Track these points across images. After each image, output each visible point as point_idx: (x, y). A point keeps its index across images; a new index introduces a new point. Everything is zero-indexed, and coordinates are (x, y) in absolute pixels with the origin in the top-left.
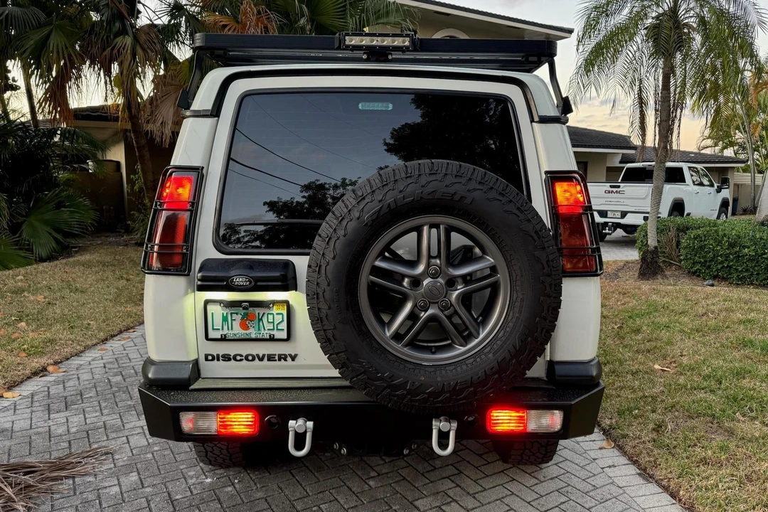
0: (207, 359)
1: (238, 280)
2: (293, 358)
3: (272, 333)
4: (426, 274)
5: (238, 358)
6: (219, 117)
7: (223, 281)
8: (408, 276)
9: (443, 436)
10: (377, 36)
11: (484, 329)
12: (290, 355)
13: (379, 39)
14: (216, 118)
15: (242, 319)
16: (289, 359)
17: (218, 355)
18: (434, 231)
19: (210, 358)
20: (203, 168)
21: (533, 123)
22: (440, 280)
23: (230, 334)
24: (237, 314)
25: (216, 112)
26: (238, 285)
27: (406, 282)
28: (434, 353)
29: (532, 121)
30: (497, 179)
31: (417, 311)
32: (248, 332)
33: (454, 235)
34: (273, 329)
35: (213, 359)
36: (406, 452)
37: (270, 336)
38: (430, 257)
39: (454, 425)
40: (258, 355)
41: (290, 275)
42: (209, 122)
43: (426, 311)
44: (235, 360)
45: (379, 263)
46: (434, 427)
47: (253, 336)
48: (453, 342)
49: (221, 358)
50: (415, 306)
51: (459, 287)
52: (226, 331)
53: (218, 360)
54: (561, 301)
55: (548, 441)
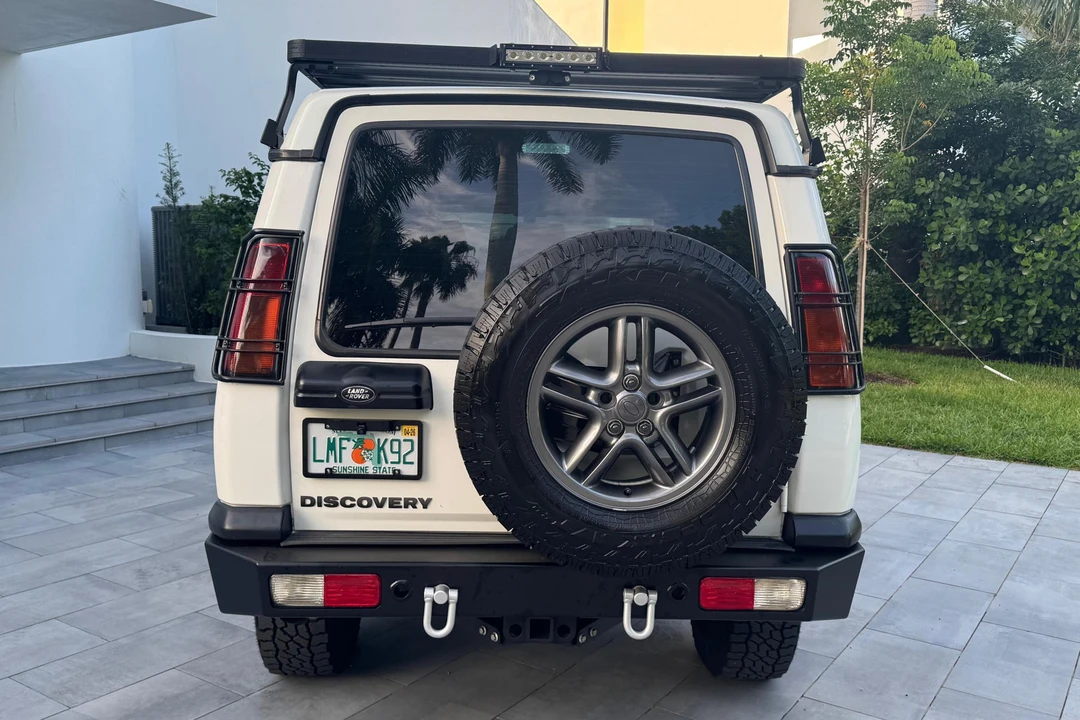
0: (303, 504)
1: (353, 391)
2: (426, 504)
3: (397, 467)
4: (620, 384)
5: (348, 503)
6: (324, 160)
7: (333, 392)
8: (596, 388)
9: (639, 613)
10: (552, 50)
11: (697, 464)
12: (421, 500)
13: (554, 54)
14: (321, 163)
15: (355, 447)
16: (419, 505)
17: (320, 498)
18: (632, 326)
19: (308, 502)
20: (303, 233)
21: (769, 176)
22: (638, 393)
23: (338, 467)
24: (348, 440)
25: (320, 154)
26: (353, 399)
27: (592, 396)
28: (628, 495)
29: (768, 172)
30: (721, 257)
31: (606, 436)
32: (362, 465)
33: (659, 331)
34: (399, 463)
35: (312, 505)
36: (582, 639)
37: (394, 471)
38: (626, 362)
39: (654, 597)
40: (376, 499)
41: (424, 386)
42: (311, 167)
43: (619, 436)
44: (344, 505)
45: (555, 369)
46: (625, 600)
47: (371, 471)
48: (655, 480)
49: (324, 503)
50: (604, 429)
51: (665, 405)
52: (331, 464)
53: (320, 505)
54: (805, 424)
55: (784, 623)
